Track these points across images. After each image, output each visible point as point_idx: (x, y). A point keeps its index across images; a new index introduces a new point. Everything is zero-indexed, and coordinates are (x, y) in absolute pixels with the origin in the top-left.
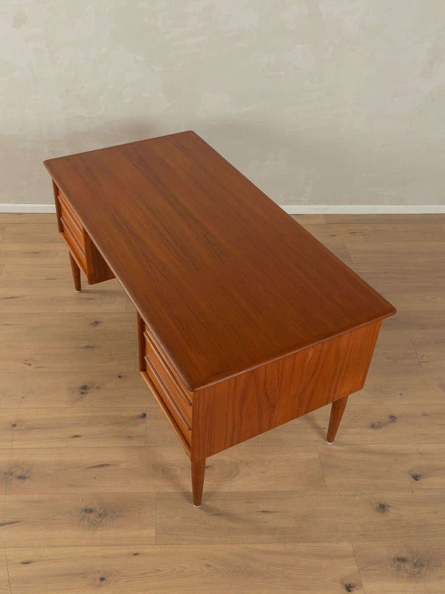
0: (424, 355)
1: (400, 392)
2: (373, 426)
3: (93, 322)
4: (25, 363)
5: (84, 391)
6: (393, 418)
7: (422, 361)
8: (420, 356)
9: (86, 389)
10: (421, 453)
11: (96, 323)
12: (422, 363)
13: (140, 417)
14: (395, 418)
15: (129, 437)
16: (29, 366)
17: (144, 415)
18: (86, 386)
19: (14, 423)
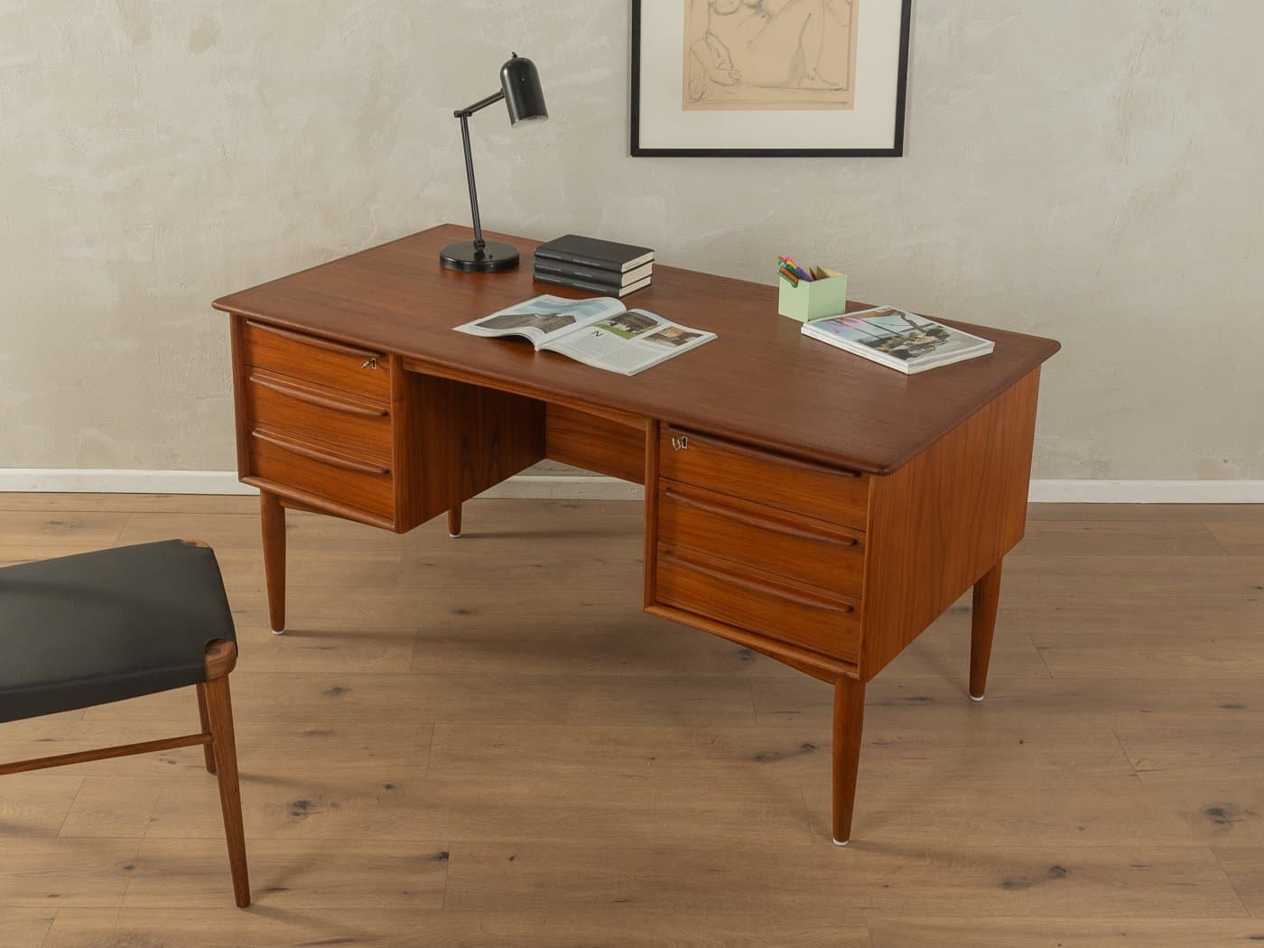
0: (1144, 759)
1: (1079, 824)
2: (1007, 885)
3: (330, 689)
4: (161, 760)
5: (302, 811)
6: (1058, 871)
7: (1139, 769)
8: (1133, 761)
9: (305, 808)
10: (1124, 934)
11: (337, 691)
12: (1138, 773)
13: (433, 858)
14: (1065, 871)
15: (405, 893)
16: (171, 765)
17: (445, 856)
18: (305, 802)
19: (129, 863)
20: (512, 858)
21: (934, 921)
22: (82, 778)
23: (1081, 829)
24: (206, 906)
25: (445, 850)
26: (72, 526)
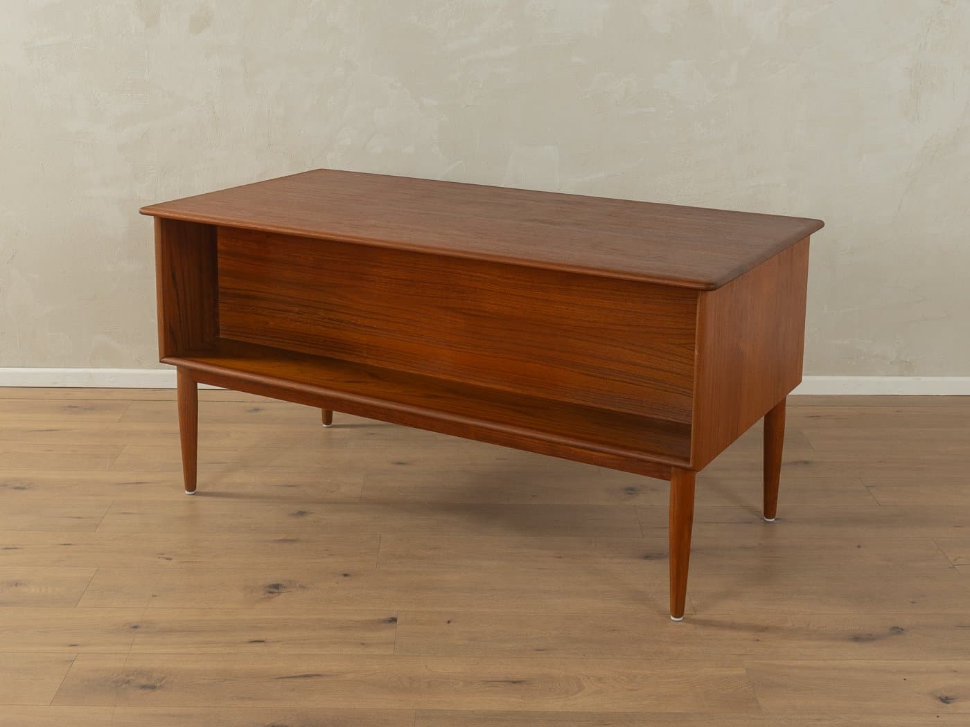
0: (960, 558)
2: (856, 639)
3: (297, 512)
4: (159, 558)
5: (275, 590)
6: (897, 630)
7: (956, 564)
8: (951, 558)
9: (277, 589)
10: (955, 671)
11: (302, 513)
12: (957, 567)
13: (385, 621)
14: (902, 630)
15: (363, 644)
16: (168, 561)
17: (394, 620)
18: (278, 585)
19: (135, 624)
20: (449, 622)
21: (799, 663)
22: (96, 568)
23: (913, 602)
24: (199, 652)
25: (393, 616)
26: (85, 409)
